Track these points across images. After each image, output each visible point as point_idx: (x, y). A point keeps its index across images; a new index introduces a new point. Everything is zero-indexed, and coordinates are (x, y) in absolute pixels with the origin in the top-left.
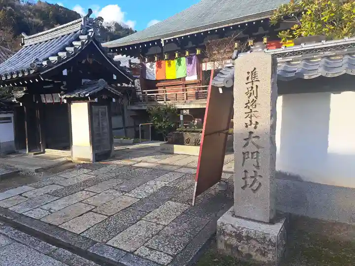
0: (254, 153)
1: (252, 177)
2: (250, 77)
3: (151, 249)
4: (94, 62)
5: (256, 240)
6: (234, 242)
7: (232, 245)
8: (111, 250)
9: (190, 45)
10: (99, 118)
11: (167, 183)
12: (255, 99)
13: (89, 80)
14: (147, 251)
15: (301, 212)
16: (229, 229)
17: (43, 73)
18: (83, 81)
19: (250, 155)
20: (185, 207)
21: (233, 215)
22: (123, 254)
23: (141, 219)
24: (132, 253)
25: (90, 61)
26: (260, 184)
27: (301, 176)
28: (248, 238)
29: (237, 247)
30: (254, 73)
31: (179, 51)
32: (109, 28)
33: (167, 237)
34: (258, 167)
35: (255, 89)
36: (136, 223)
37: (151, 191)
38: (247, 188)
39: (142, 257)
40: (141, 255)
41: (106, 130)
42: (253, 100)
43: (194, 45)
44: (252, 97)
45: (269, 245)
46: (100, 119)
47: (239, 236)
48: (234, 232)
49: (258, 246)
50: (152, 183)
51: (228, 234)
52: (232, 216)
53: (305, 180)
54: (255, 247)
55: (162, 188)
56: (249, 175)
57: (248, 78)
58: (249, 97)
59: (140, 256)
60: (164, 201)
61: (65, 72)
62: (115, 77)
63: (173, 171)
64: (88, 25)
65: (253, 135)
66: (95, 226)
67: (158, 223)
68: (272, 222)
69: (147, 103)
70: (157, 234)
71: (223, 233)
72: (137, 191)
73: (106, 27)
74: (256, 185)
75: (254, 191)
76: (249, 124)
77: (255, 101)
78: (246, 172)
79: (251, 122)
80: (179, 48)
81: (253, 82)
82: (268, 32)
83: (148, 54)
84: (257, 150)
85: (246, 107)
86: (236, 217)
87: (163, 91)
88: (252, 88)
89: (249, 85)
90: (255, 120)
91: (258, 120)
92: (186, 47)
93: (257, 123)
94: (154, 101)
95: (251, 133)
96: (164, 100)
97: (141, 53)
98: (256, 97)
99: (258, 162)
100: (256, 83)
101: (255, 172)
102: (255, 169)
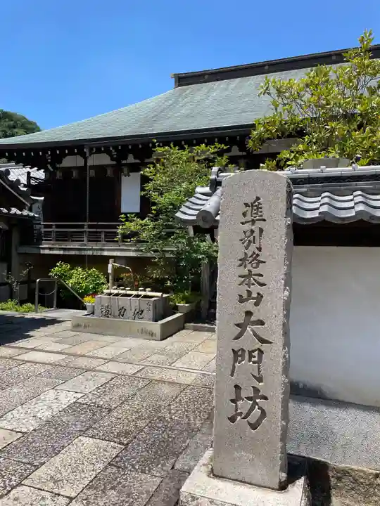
0: (253, 351)
1: (249, 399)
2: (249, 214)
11: (79, 395)
12: (257, 252)
19: (246, 356)
20: (113, 449)
21: (212, 473)
23: (20, 484)
26: (263, 414)
30: (255, 205)
34: (260, 378)
35: (256, 234)
36: (9, 492)
38: (239, 420)
42: (254, 253)
43: (138, 161)
44: (253, 247)
50: (50, 395)
52: (210, 475)
55: (70, 406)
56: (243, 394)
57: (244, 214)
58: (246, 248)
60: (70, 436)
63: (94, 370)
65: (253, 318)
67: (56, 491)
68: (282, 487)
72: (19, 414)
74: (257, 411)
75: (254, 426)
76: (245, 296)
77: (258, 255)
78: (237, 387)
79: (249, 293)
80: (115, 163)
81: (253, 222)
82: (244, 153)
83: (62, 165)
84: (258, 345)
85: (240, 265)
86: (216, 476)
87: (82, 227)
88: (252, 232)
89: (247, 227)
90: (255, 289)
91: (261, 290)
92: (124, 162)
93: (260, 296)
94: (66, 241)
95: (249, 314)
96: (83, 241)
97: (49, 163)
98: (260, 249)
99: (260, 369)
100: (258, 224)
101: (254, 388)
102: (255, 383)
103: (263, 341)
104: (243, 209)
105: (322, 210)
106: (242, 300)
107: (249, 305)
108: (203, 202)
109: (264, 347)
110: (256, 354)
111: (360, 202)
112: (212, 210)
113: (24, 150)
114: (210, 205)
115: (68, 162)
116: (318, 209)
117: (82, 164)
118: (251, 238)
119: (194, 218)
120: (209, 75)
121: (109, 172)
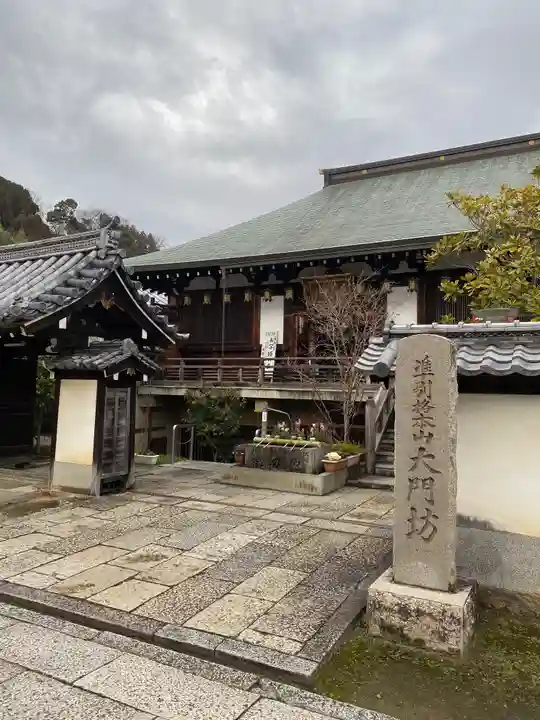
0: (427, 479)
1: (422, 518)
2: (420, 368)
3: (265, 633)
4: (113, 307)
5: (430, 615)
6: (396, 620)
7: (393, 626)
8: (196, 635)
9: (272, 279)
10: (113, 410)
11: (255, 538)
12: (427, 399)
13: (101, 340)
14: (258, 637)
15: (494, 581)
16: (389, 601)
17: (29, 323)
18: (91, 340)
19: (420, 483)
20: (299, 576)
21: (393, 580)
22: (220, 639)
23: (228, 593)
24: (234, 638)
25: (106, 304)
26: (435, 529)
27: (491, 521)
28: (419, 613)
29: (401, 629)
30: (425, 362)
31: (251, 289)
32: (88, 222)
33: (283, 617)
34: (431, 502)
35: (427, 385)
36: (222, 597)
37: (229, 550)
38: (414, 535)
39: (252, 644)
40: (251, 641)
41: (124, 435)
42: (425, 400)
43: (280, 282)
44: (424, 396)
45: (450, 623)
46: (116, 411)
47: (404, 611)
48: (398, 604)
49: (434, 625)
50: (227, 537)
51: (386, 609)
52: (391, 582)
53: (497, 528)
54: (429, 627)
55: (250, 544)
56: (418, 515)
58: (418, 396)
59: (248, 643)
60: (259, 566)
61: (63, 324)
62: (145, 335)
63: (259, 518)
64: (110, 242)
65: (425, 453)
66: (153, 601)
67: (261, 598)
68: (452, 590)
69: (181, 384)
70: (266, 613)
71: (379, 606)
72: (204, 549)
73: (80, 221)
74: (430, 530)
75: (427, 540)
76: (418, 434)
77: (428, 402)
78: (413, 509)
79: (422, 432)
80: (251, 284)
81: (424, 375)
82: (415, 270)
83: (189, 288)
84: (430, 474)
85: (414, 410)
86: (396, 583)
87: (215, 363)
88: (423, 383)
89: (419, 379)
90: (427, 430)
91: (432, 430)
92: (265, 283)
93: (431, 435)
94: (195, 379)
95: (422, 449)
96: (216, 379)
97: (174, 286)
98: (429, 397)
99: (432, 494)
100: (428, 377)
101: (427, 510)
102: (428, 506)
103: (433, 471)
104: (415, 364)
105: (484, 363)
106: (416, 438)
107: (422, 443)
108: (379, 353)
109: (435, 476)
110: (428, 482)
111: (517, 357)
112: (387, 363)
113: (149, 273)
114: (386, 356)
115: (197, 284)
116: (480, 362)
117: (214, 287)
118: (423, 388)
119: (372, 369)
120: (367, 169)
121: (247, 297)
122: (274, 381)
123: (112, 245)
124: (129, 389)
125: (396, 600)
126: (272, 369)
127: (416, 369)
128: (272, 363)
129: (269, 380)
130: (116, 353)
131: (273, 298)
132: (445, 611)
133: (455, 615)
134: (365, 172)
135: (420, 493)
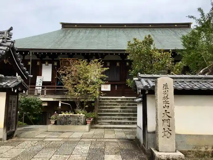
1: (167, 131)
2: (165, 87)
4: (8, 63)
9: (47, 58)
16: (163, 157)
19: (166, 121)
26: (171, 134)
30: (166, 85)
31: (40, 61)
58: (164, 95)
64: (8, 36)
68: (176, 151)
76: (165, 106)
77: (167, 97)
78: (164, 129)
79: (166, 106)
81: (166, 89)
84: (169, 118)
85: (163, 99)
86: (160, 152)
88: (166, 91)
89: (164, 90)
91: (169, 105)
95: (166, 111)
98: (167, 95)
99: (169, 124)
100: (167, 89)
101: (168, 128)
102: (168, 127)
103: (169, 117)
104: (163, 86)
106: (164, 107)
107: (166, 109)
109: (170, 118)
110: (168, 120)
118: (165, 93)
120: (77, 25)
121: (38, 63)
122: (41, 94)
123: (9, 38)
124: (17, 96)
125: (166, 157)
126: (41, 90)
127: (163, 87)
128: (41, 88)
129: (39, 94)
130: (14, 81)
131: (49, 64)
132: (179, 157)
133: (182, 158)
134: (76, 26)
135: (166, 124)
